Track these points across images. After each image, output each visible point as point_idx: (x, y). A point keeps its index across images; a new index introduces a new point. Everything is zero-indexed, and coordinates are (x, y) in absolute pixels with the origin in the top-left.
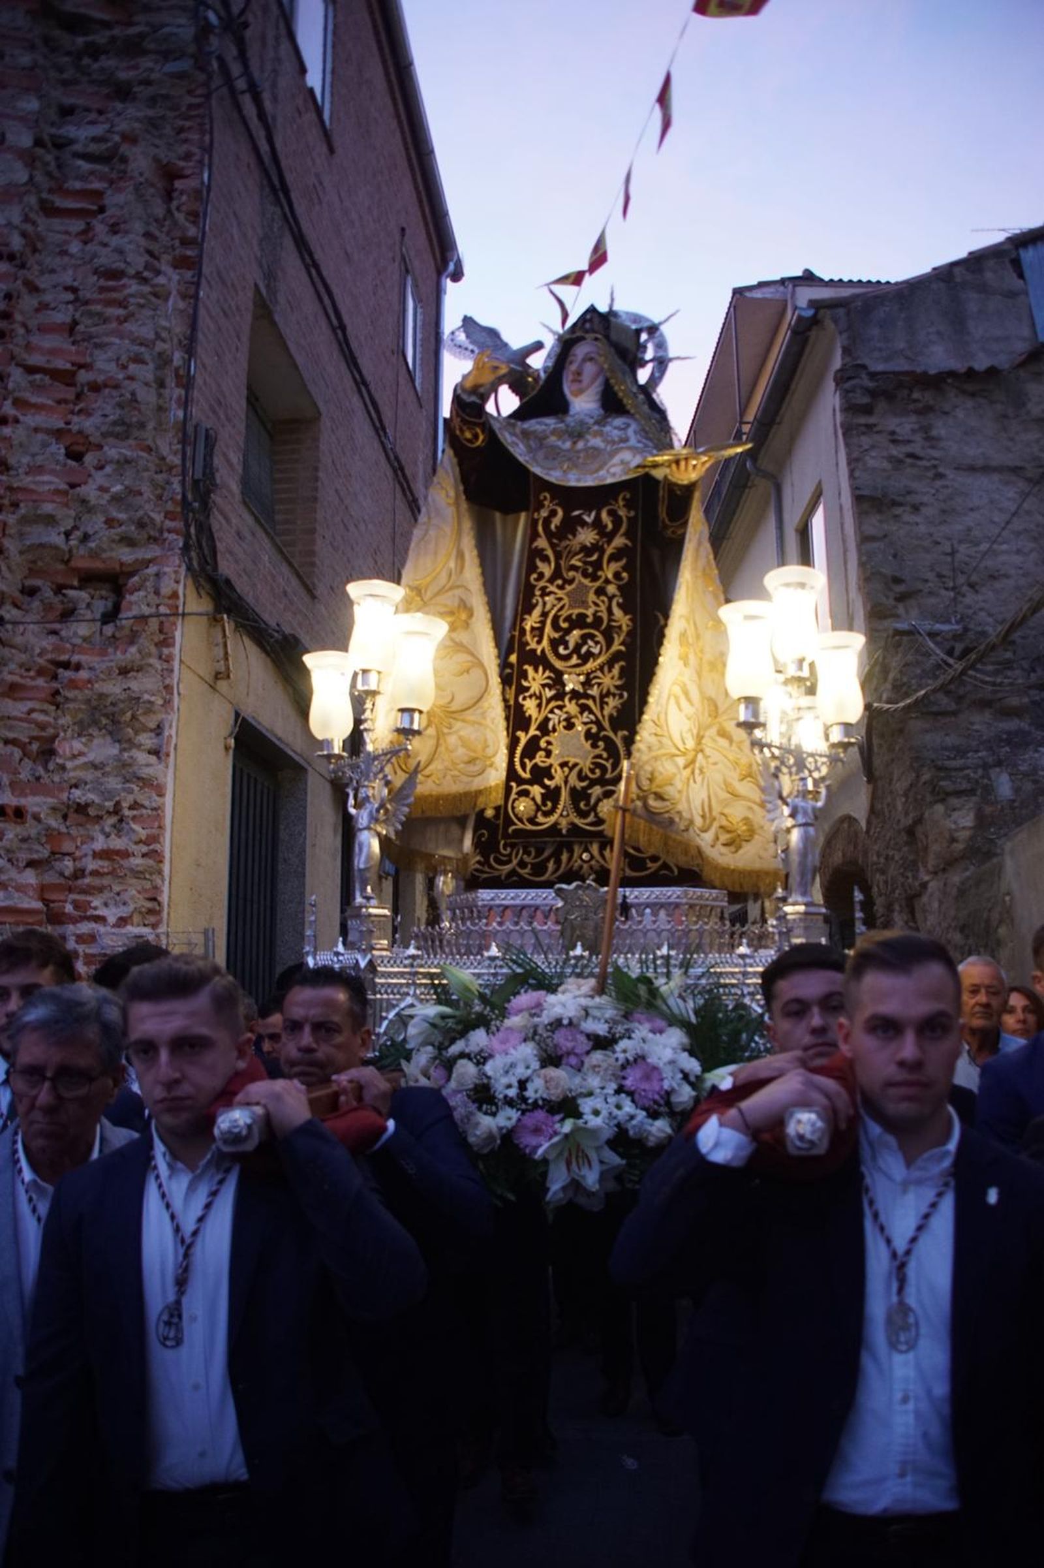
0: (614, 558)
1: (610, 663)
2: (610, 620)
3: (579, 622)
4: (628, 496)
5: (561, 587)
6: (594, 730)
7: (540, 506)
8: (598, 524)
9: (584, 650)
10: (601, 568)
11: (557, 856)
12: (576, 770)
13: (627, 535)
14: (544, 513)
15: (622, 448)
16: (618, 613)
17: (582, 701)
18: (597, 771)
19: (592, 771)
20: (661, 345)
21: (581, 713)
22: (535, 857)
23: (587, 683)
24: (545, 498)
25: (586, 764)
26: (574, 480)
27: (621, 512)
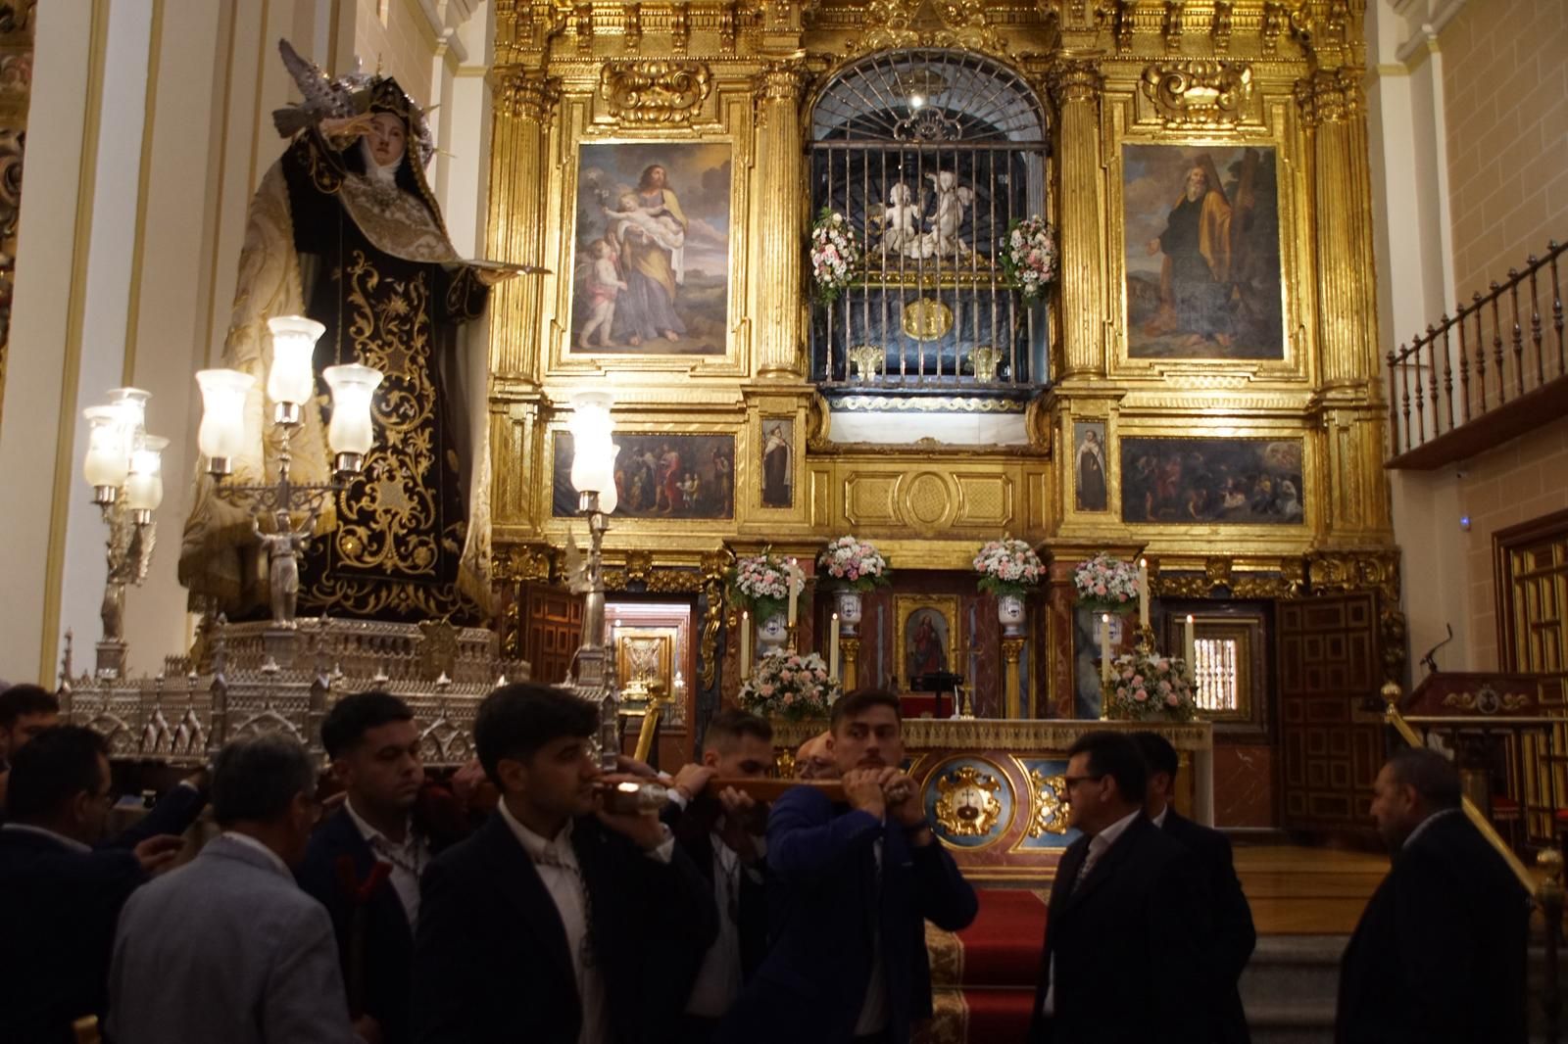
0: (419, 331)
1: (423, 426)
2: (422, 389)
3: (398, 385)
4: (425, 277)
5: (381, 347)
6: (411, 485)
7: (354, 263)
8: (406, 296)
9: (402, 410)
10: (413, 339)
11: (377, 591)
12: (398, 518)
13: (426, 312)
14: (358, 271)
15: (427, 233)
16: (427, 383)
17: (400, 457)
18: (414, 521)
19: (410, 520)
21: (401, 467)
22: (357, 592)
23: (405, 441)
24: (359, 256)
25: (405, 514)
26: (388, 247)
27: (422, 290)
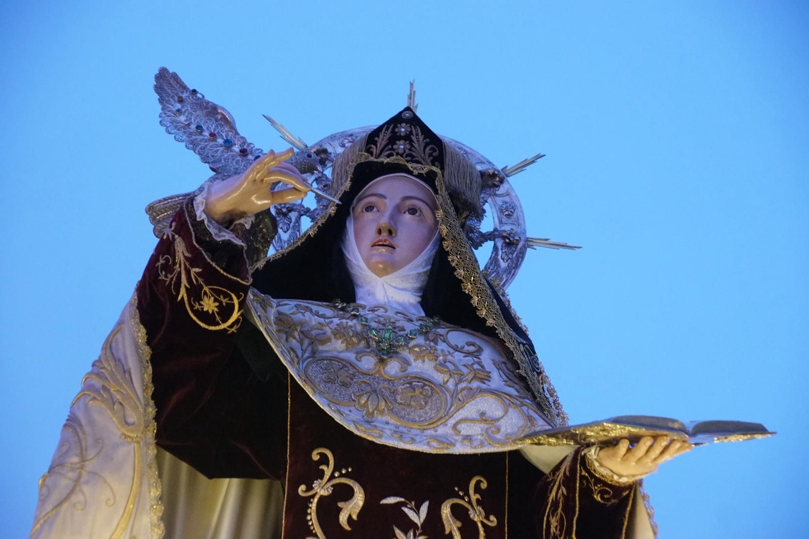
4: (484, 485)
7: (313, 473)
14: (322, 489)
15: (479, 391)
20: (509, 211)
24: (324, 460)
26: (389, 433)
27: (476, 515)
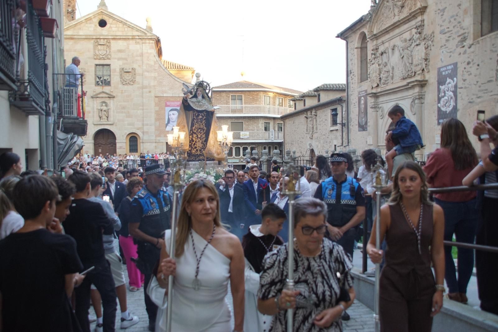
0: (204, 120)
1: (204, 134)
3: (200, 128)
5: (197, 124)
6: (202, 142)
8: (202, 115)
9: (200, 132)
10: (202, 121)
11: (198, 157)
13: (206, 117)
14: (195, 113)
15: (205, 105)
16: (205, 127)
21: (200, 140)
22: (195, 158)
23: (201, 136)
25: (201, 146)
26: (199, 109)
27: (204, 114)
